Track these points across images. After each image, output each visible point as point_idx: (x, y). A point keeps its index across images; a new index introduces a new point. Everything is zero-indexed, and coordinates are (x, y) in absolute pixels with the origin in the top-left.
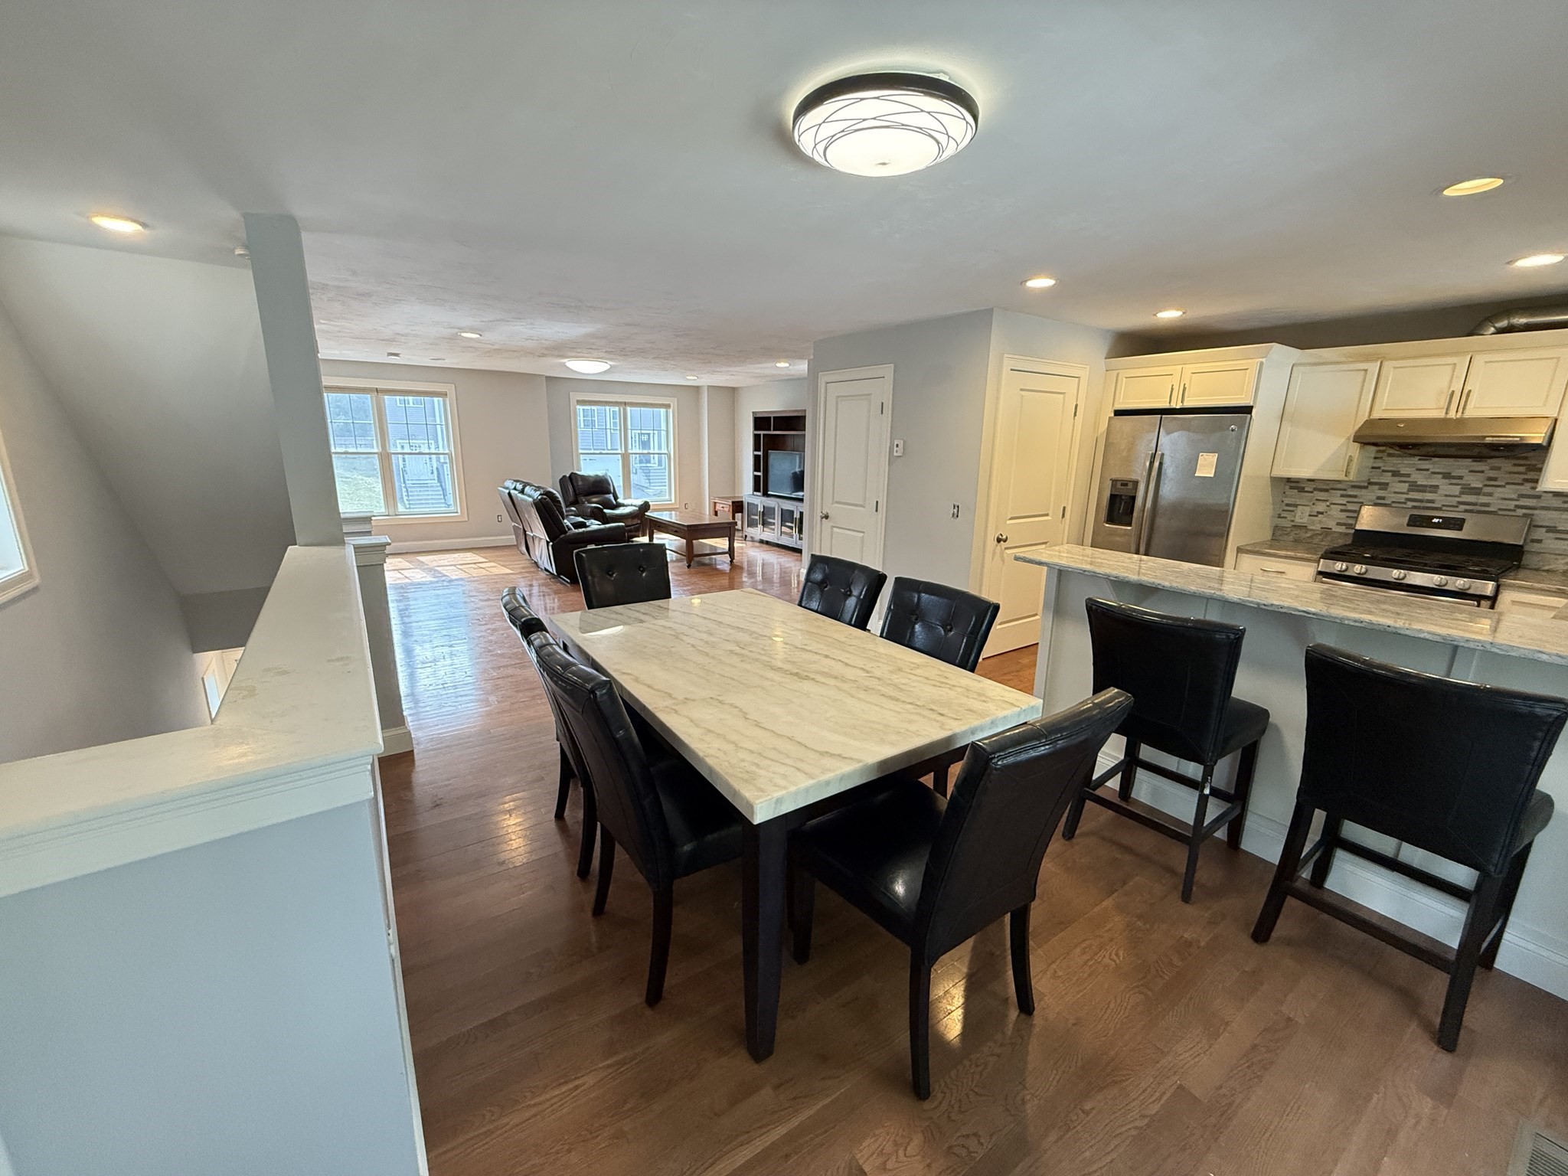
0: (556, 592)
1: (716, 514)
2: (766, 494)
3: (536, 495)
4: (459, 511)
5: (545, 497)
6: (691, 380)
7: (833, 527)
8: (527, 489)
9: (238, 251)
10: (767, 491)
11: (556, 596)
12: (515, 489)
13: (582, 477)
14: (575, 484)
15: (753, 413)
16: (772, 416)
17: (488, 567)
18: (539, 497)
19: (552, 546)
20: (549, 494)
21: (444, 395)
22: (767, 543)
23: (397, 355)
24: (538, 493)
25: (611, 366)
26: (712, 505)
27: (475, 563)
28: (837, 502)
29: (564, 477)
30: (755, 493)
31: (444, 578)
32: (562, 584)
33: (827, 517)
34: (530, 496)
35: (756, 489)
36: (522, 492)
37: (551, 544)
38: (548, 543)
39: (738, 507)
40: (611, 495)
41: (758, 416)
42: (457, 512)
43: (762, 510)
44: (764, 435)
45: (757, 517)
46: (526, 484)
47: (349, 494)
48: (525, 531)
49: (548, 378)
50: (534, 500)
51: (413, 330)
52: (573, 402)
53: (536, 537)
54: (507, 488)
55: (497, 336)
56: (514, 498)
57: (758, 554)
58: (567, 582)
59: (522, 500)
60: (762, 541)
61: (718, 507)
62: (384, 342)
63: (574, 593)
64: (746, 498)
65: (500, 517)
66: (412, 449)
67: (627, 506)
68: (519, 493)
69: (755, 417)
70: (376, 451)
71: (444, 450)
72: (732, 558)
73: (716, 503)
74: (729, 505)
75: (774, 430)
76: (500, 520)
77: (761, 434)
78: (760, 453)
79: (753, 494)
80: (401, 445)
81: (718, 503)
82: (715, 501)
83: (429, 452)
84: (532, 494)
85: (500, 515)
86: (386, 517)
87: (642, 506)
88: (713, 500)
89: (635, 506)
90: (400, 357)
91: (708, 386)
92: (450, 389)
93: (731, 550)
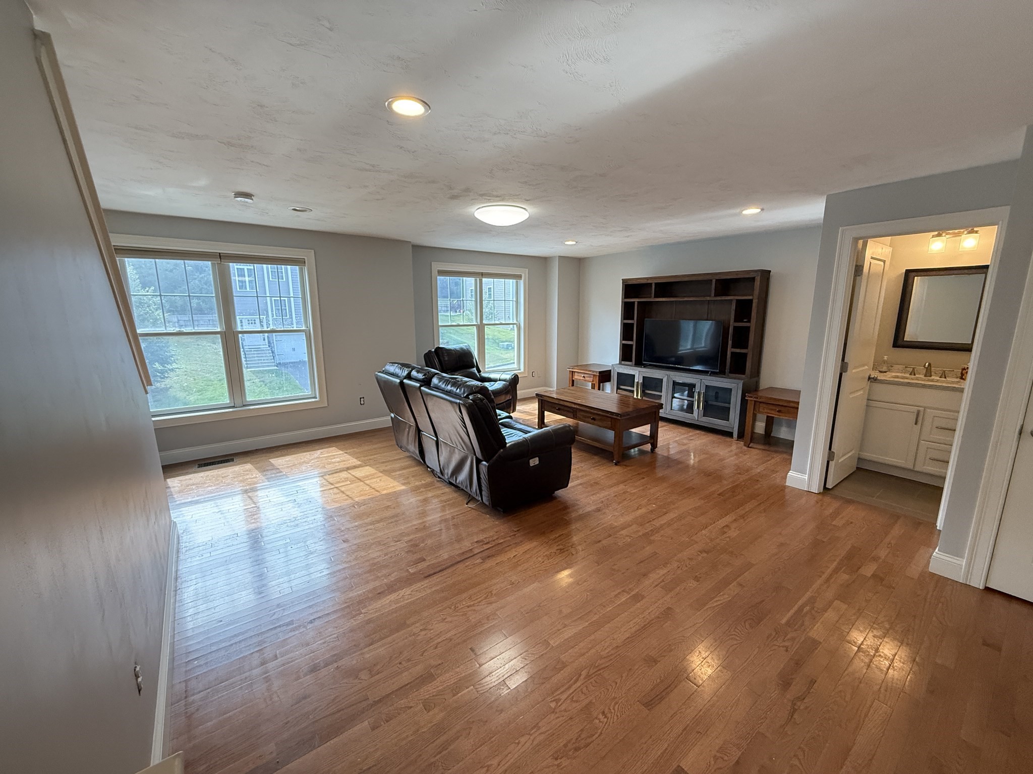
1: (573, 383)
2: (640, 364)
3: (462, 392)
4: (318, 396)
5: (481, 398)
8: (437, 382)
10: (642, 361)
12: (409, 377)
13: (449, 351)
14: (442, 358)
15: (622, 279)
16: (654, 282)
17: (367, 478)
18: (471, 398)
21: (299, 262)
24: (465, 390)
27: (347, 469)
29: (430, 352)
30: (623, 362)
34: (448, 393)
35: (627, 358)
36: (426, 383)
37: (485, 463)
38: (478, 461)
39: (604, 376)
40: (475, 369)
41: (630, 283)
42: (315, 397)
43: (640, 381)
44: (638, 302)
45: (633, 389)
46: (429, 374)
47: (200, 357)
48: (419, 430)
49: (415, 247)
50: (464, 402)
52: (435, 272)
54: (393, 375)
56: (405, 388)
59: (433, 396)
61: (576, 377)
64: (615, 368)
65: (362, 399)
66: (262, 326)
67: (495, 381)
68: (421, 386)
69: (626, 285)
70: (219, 330)
71: (301, 326)
72: (654, 446)
73: (572, 372)
74: (594, 375)
75: (655, 297)
76: (362, 402)
77: (634, 302)
78: (635, 322)
79: (620, 363)
80: (250, 322)
81: (575, 372)
82: (572, 369)
83: (282, 329)
84: (440, 386)
85: (362, 397)
86: (231, 410)
87: (512, 379)
88: (570, 370)
89: (504, 380)
90: (252, 199)
91: (559, 256)
92: (308, 255)
93: (653, 439)
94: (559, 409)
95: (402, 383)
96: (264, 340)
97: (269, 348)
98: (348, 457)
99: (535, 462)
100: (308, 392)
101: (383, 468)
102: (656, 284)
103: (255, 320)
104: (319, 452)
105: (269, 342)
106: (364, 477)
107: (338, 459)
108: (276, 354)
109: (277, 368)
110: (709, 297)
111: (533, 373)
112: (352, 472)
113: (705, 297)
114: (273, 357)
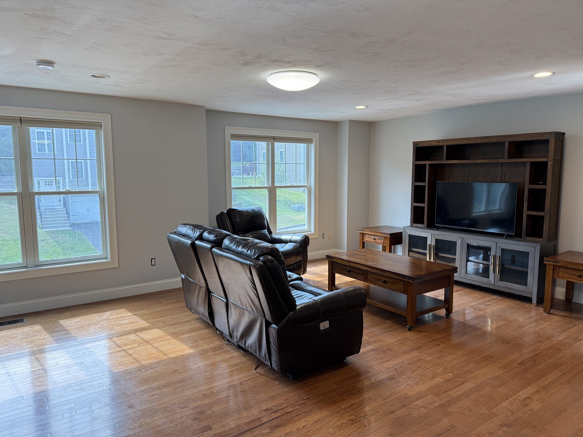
2: (432, 226)
3: (253, 253)
4: (109, 257)
12: (200, 238)
13: (240, 213)
15: (413, 142)
16: (445, 144)
18: (261, 259)
21: (96, 126)
24: (256, 251)
29: (222, 213)
30: (414, 225)
34: (239, 254)
35: (417, 219)
37: (275, 326)
38: (268, 324)
40: (266, 230)
41: (421, 145)
42: (106, 258)
43: (434, 244)
44: (430, 164)
45: (425, 251)
48: (209, 292)
49: (209, 111)
50: (254, 263)
52: (228, 136)
61: (367, 239)
64: (407, 231)
65: (153, 260)
66: (58, 187)
67: (286, 242)
68: (212, 247)
69: (416, 148)
70: (16, 191)
71: (95, 188)
72: (449, 311)
73: (363, 234)
74: (385, 237)
75: (447, 159)
76: (153, 263)
77: (426, 164)
78: (426, 184)
79: (412, 226)
80: (47, 183)
81: (365, 234)
82: (363, 231)
83: (77, 190)
84: (231, 247)
85: (153, 258)
86: (23, 270)
87: (303, 240)
88: (361, 232)
89: (295, 242)
90: (54, 67)
91: (349, 120)
92: (106, 120)
93: (448, 303)
94: (350, 271)
95: (193, 244)
96: (60, 201)
97: (64, 209)
99: (325, 325)
100: (99, 253)
101: (172, 330)
102: (447, 146)
103: (51, 182)
104: (108, 313)
105: (64, 203)
106: (152, 340)
107: (127, 321)
108: (71, 215)
109: (71, 228)
110: (502, 160)
111: (324, 235)
112: (140, 334)
113: (498, 160)
114: (68, 218)
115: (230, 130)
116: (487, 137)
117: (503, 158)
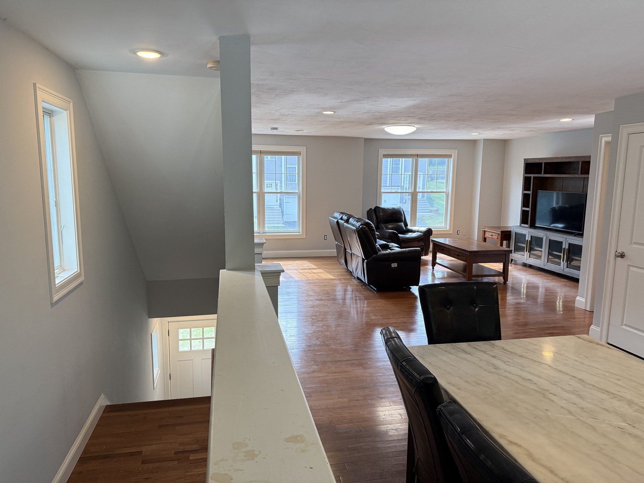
0: (366, 298)
1: (485, 240)
2: (533, 226)
3: (358, 224)
4: (301, 232)
5: (364, 226)
6: (474, 135)
7: (629, 266)
8: (351, 220)
9: (209, 65)
10: (535, 223)
11: (366, 301)
12: (341, 219)
14: (378, 214)
15: (524, 159)
16: (543, 162)
17: (318, 273)
18: (360, 227)
19: (367, 263)
20: (367, 224)
21: (298, 154)
22: (531, 266)
23: (276, 129)
24: (359, 223)
25: (417, 129)
26: (482, 233)
27: (310, 269)
28: (635, 243)
29: (371, 209)
30: (522, 225)
31: (291, 279)
32: (370, 291)
33: (622, 256)
34: (353, 225)
35: (524, 220)
36: (347, 221)
37: (366, 261)
38: (363, 260)
39: (506, 235)
40: (403, 223)
41: (529, 162)
42: (299, 232)
43: (530, 239)
44: (534, 177)
45: (524, 245)
46: (349, 217)
48: (345, 249)
49: (367, 140)
50: (357, 229)
51: (292, 112)
52: (381, 155)
53: (354, 254)
54: (336, 218)
55: (345, 113)
56: (340, 225)
57: (523, 277)
58: (374, 290)
59: (347, 227)
60: (525, 265)
61: (487, 235)
62: (272, 121)
63: (380, 300)
64: (514, 229)
65: (326, 236)
66: (276, 189)
67: (414, 232)
68: (344, 223)
69: (526, 163)
70: (256, 191)
71: (296, 190)
72: (506, 279)
73: (485, 231)
74: (498, 234)
75: (544, 174)
76: (325, 238)
77: (531, 177)
78: (530, 192)
79: (520, 226)
80: (268, 185)
81: (486, 231)
82: (484, 229)
83: (286, 192)
84: (355, 224)
85: (326, 235)
86: (258, 234)
87: (426, 231)
88: (483, 229)
89: (421, 232)
90: (278, 130)
91: (484, 139)
92: (303, 150)
93: (505, 273)
94: (443, 250)
95: (338, 222)
96: (277, 201)
97: (280, 209)
98: (312, 265)
99: (394, 265)
100: (296, 229)
101: (328, 271)
102: (545, 163)
103: (271, 185)
104: (298, 262)
105: (280, 204)
106: (316, 273)
107: (306, 265)
108: (285, 214)
109: (283, 225)
110: (577, 175)
111: (458, 232)
112: (312, 270)
113: (575, 175)
114: (282, 213)
115: (382, 152)
116: (569, 157)
117: (578, 174)
